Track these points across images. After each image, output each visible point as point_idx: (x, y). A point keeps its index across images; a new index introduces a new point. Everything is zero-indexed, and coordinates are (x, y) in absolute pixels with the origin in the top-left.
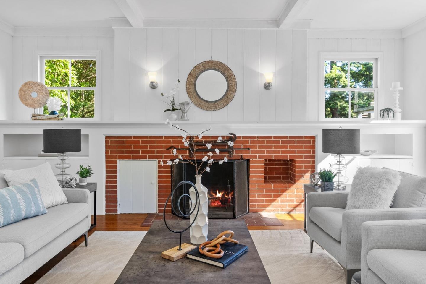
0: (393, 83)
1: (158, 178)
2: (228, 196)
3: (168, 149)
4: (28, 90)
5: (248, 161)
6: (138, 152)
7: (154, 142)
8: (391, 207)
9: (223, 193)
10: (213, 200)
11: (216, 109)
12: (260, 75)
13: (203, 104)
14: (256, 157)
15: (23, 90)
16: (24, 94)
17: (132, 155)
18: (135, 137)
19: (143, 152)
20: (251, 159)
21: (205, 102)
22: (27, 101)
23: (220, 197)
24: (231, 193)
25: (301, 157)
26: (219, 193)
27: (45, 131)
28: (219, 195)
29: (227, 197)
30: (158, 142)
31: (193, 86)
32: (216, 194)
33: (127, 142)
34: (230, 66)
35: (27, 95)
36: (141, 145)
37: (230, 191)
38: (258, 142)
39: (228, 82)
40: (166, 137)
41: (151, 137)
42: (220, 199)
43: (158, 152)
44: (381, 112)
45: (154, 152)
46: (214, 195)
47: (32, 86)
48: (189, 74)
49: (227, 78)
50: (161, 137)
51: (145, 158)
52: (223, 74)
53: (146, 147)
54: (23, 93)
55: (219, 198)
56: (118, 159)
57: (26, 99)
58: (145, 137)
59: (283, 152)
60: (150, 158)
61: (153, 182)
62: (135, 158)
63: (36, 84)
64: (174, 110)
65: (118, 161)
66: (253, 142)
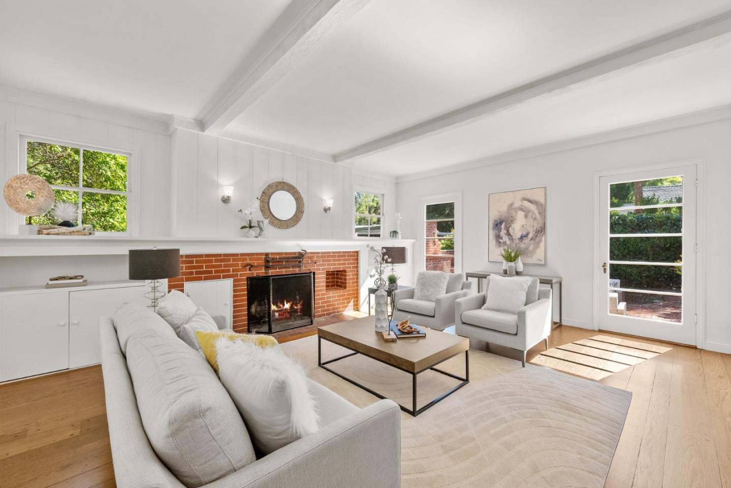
0: (396, 214)
1: (234, 298)
2: (297, 306)
3: (245, 267)
4: (20, 187)
5: (314, 273)
6: (211, 272)
7: (229, 260)
8: (447, 293)
9: (291, 303)
10: (280, 313)
11: (288, 227)
12: (322, 200)
13: (276, 222)
14: (319, 269)
15: (12, 188)
16: (14, 193)
17: (203, 276)
18: (207, 256)
19: (216, 272)
20: (316, 272)
21: (278, 221)
22: (19, 204)
23: (288, 308)
24: (299, 303)
25: (350, 268)
26: (287, 303)
28: (287, 306)
29: (295, 307)
30: (234, 260)
31: (267, 204)
32: (284, 305)
33: (197, 262)
34: (298, 189)
35: (18, 195)
36: (214, 264)
37: (298, 302)
38: (322, 257)
39: (297, 204)
40: (242, 255)
41: (225, 255)
42: (289, 311)
43: (233, 271)
44: (391, 233)
45: (229, 271)
46: (281, 306)
47: (28, 181)
48: (263, 192)
49: (296, 199)
50: (237, 255)
51: (219, 277)
52: (293, 195)
53: (220, 266)
54: (12, 191)
55: (286, 309)
56: (185, 281)
57: (17, 201)
58: (220, 255)
59: (339, 264)
60: (224, 277)
61: (227, 303)
62: (206, 279)
63: (33, 180)
64: (251, 227)
65: (185, 283)
66: (317, 257)
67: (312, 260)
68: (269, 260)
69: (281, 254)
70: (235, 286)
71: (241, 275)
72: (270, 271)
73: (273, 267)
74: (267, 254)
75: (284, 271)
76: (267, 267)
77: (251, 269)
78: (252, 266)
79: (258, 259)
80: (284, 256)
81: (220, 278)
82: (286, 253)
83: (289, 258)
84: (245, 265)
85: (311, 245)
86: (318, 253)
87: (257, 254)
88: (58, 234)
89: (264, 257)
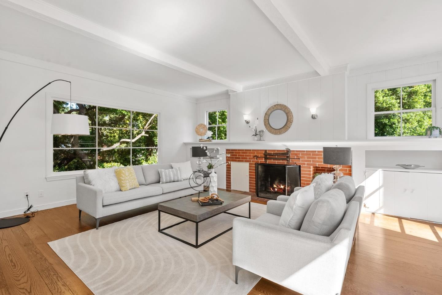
1: (249, 173)
6: (240, 158)
7: (247, 153)
9: (284, 186)
10: (278, 189)
13: (273, 130)
14: (304, 164)
17: (237, 159)
19: (242, 158)
20: (301, 166)
27: (192, 147)
30: (249, 153)
31: (268, 121)
32: (280, 186)
33: (235, 153)
36: (241, 154)
38: (307, 154)
40: (253, 150)
41: (246, 150)
43: (249, 158)
45: (247, 158)
49: (287, 114)
50: (250, 150)
52: (284, 111)
53: (244, 156)
55: (281, 188)
58: (243, 150)
60: (246, 161)
61: (247, 175)
62: (239, 161)
64: (256, 135)
65: (231, 162)
66: (302, 154)
67: (298, 157)
68: (267, 155)
69: (275, 151)
70: (250, 167)
71: (253, 161)
72: (268, 161)
73: (270, 159)
74: (266, 151)
75: (276, 162)
76: (266, 158)
77: (257, 158)
78: (257, 157)
79: (261, 153)
80: (276, 152)
81: (243, 162)
82: (277, 151)
83: (280, 154)
84: (254, 156)
85: (294, 145)
86: (304, 151)
87: (261, 150)
88: (202, 141)
89: (264, 152)
